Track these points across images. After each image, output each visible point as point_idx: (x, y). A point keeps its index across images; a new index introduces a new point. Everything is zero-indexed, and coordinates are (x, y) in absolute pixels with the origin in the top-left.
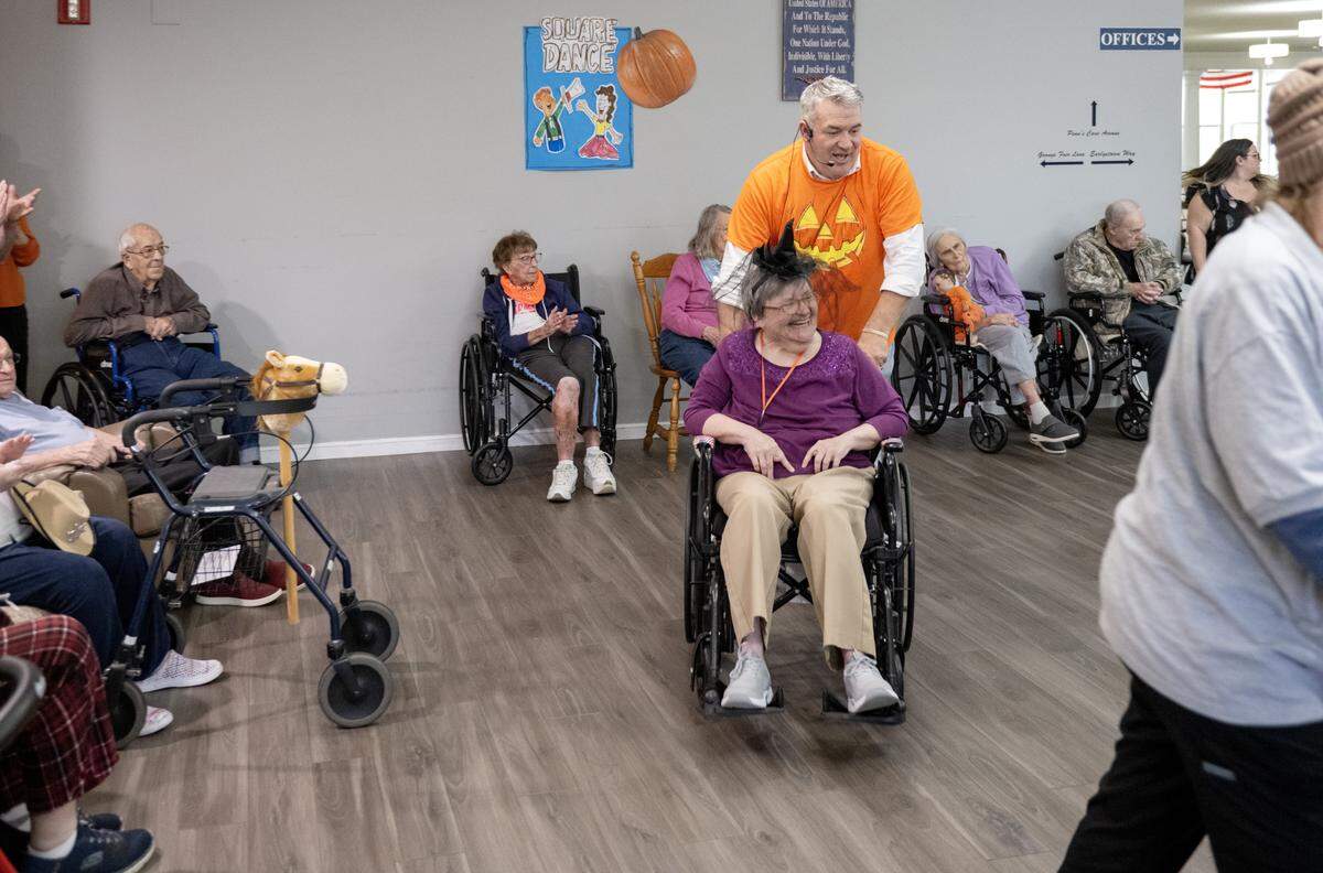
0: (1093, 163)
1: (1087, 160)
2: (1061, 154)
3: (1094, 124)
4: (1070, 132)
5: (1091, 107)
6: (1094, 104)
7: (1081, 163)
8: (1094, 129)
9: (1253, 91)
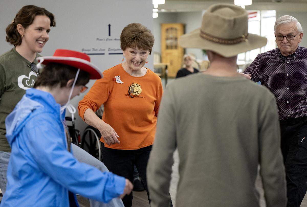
0: (110, 54)
1: (107, 52)
2: (94, 50)
3: (110, 35)
4: (98, 39)
5: (108, 27)
6: (109, 26)
7: (104, 54)
8: (110, 38)
9: (258, 21)
